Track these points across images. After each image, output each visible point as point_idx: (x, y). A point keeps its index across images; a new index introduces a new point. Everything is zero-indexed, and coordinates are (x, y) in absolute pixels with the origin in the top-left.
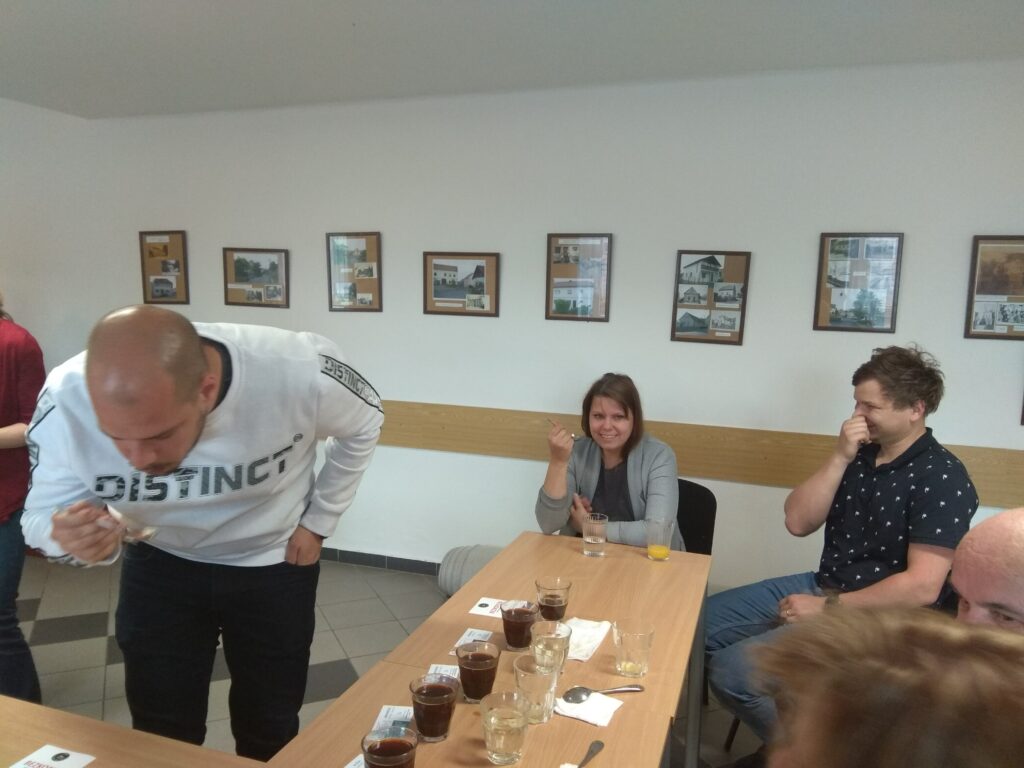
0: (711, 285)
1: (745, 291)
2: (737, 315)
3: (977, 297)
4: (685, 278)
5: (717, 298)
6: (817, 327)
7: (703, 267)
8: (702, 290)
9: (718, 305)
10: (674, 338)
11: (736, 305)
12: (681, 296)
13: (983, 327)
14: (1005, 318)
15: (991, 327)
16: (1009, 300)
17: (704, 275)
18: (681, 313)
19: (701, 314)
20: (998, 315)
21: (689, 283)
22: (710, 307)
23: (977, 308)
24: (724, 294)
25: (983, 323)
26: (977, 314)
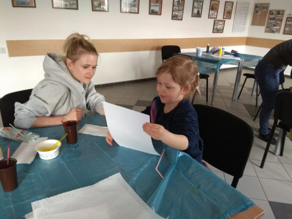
0: (178, 7)
1: (183, 8)
2: (182, 14)
3: (210, 11)
4: (175, 5)
5: (179, 10)
6: (192, 16)
7: (178, 3)
8: (177, 8)
9: (180, 11)
10: (172, 19)
11: (182, 12)
12: (174, 9)
14: (213, 15)
15: (211, 16)
16: (213, 12)
17: (177, 4)
18: (174, 13)
19: (177, 13)
21: (175, 6)
22: (178, 12)
23: (210, 13)
24: (180, 9)
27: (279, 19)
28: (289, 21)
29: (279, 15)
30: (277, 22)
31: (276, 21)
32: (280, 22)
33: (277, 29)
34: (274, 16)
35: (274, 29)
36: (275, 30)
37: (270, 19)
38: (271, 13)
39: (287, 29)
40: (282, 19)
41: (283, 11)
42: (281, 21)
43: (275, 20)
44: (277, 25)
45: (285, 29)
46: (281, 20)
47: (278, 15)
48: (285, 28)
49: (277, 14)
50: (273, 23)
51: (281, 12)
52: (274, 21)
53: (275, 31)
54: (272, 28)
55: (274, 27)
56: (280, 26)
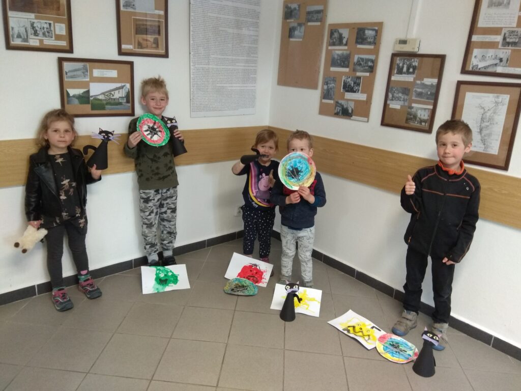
3: (11, 14)
13: (20, 39)
14: (36, 34)
15: (26, 40)
16: (36, 18)
20: (30, 31)
23: (12, 23)
25: (19, 36)
26: (13, 28)
27: (362, 59)
28: (400, 72)
29: (361, 43)
30: (359, 74)
31: (355, 70)
32: (368, 74)
33: (357, 102)
34: (346, 48)
35: (348, 100)
36: (351, 106)
37: (334, 63)
38: (336, 35)
39: (395, 105)
40: (372, 61)
41: (378, 28)
42: (372, 69)
43: (351, 65)
44: (358, 85)
45: (386, 105)
46: (370, 64)
47: (359, 46)
48: (388, 102)
49: (357, 42)
50: (344, 78)
51: (369, 33)
52: (346, 70)
53: (352, 110)
54: (343, 98)
55: (349, 95)
56: (369, 90)
